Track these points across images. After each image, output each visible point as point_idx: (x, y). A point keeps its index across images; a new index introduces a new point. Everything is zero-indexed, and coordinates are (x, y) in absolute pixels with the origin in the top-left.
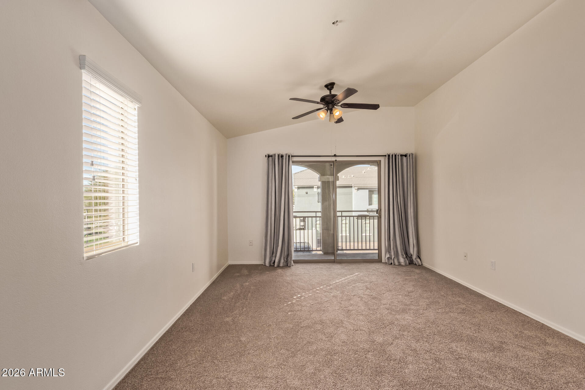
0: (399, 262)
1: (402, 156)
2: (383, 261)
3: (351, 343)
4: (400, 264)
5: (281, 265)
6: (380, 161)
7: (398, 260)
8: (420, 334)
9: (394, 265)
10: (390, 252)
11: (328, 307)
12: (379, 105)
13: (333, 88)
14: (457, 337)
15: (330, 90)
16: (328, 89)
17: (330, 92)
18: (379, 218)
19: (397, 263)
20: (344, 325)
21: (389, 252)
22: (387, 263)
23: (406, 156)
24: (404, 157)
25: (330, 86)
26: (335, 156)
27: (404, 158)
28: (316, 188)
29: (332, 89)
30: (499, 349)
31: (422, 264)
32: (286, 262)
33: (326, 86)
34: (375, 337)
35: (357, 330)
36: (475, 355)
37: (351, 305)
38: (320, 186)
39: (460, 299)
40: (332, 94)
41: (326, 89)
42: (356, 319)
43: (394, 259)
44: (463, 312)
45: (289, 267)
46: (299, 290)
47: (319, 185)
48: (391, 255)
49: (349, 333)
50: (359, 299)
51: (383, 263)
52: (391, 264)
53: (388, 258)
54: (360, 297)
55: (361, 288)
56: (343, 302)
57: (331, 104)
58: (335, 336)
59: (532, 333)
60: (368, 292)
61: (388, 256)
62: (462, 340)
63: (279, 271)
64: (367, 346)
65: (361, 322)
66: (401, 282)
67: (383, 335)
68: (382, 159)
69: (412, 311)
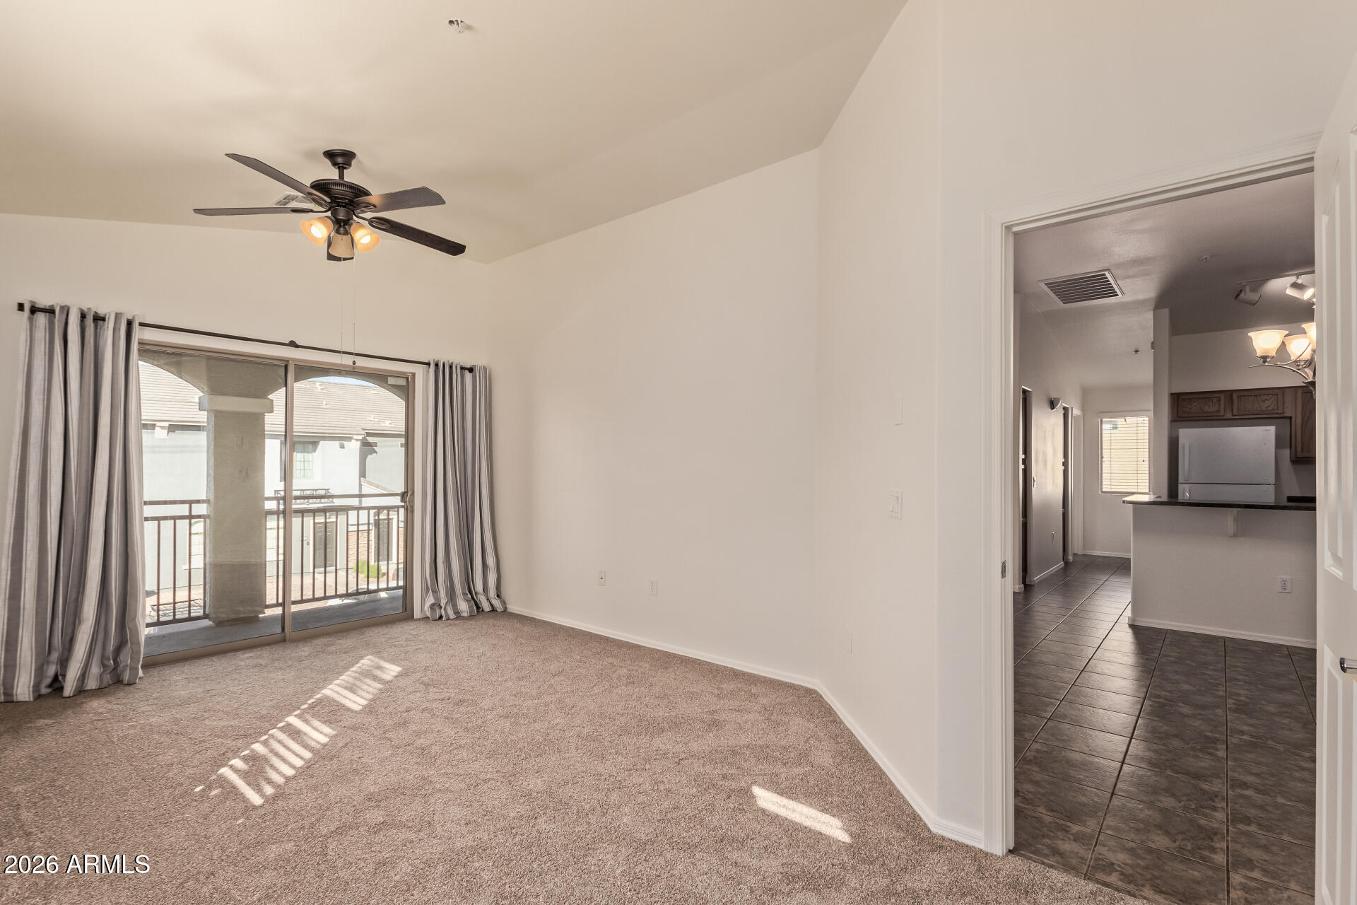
0: (457, 612)
1: (463, 368)
2: (417, 614)
3: (487, 817)
4: (458, 615)
5: (92, 684)
6: (414, 375)
7: (455, 606)
8: (596, 744)
9: (448, 619)
10: (435, 592)
11: (362, 760)
12: (464, 247)
13: (350, 165)
14: (651, 727)
15: (341, 169)
16: (335, 164)
17: (342, 176)
18: (409, 510)
19: (452, 616)
20: (438, 786)
21: (433, 591)
22: (428, 617)
23: (471, 370)
24: (467, 372)
25: (340, 158)
26: (293, 344)
27: (468, 375)
28: (162, 428)
29: (346, 168)
30: (715, 725)
31: (505, 609)
32: (113, 670)
33: (330, 155)
34: (525, 783)
35: (474, 784)
36: (695, 746)
37: (418, 734)
38: (205, 424)
39: (611, 660)
40: (345, 179)
41: (328, 162)
42: (454, 763)
43: (445, 607)
44: (631, 681)
45: (129, 684)
46: (230, 743)
47: (203, 422)
48: (437, 598)
49: (462, 798)
50: (426, 715)
51: (419, 620)
52: (441, 617)
53: (432, 607)
54: (424, 710)
55: (411, 689)
56: (391, 735)
57: (344, 207)
58: (436, 818)
59: (732, 686)
60: (433, 693)
61: (430, 600)
62: (663, 730)
63: (96, 704)
64: (523, 809)
65: (469, 764)
66: (489, 654)
67: (537, 773)
68: (419, 371)
69: (553, 707)
